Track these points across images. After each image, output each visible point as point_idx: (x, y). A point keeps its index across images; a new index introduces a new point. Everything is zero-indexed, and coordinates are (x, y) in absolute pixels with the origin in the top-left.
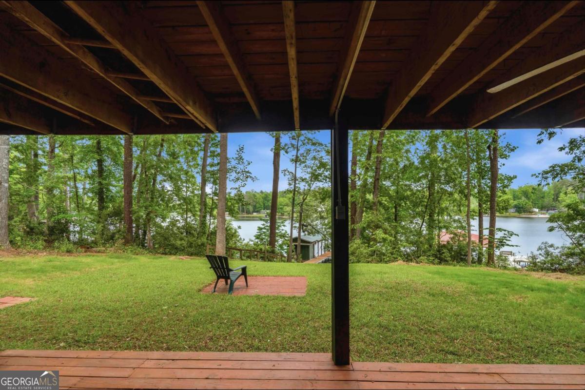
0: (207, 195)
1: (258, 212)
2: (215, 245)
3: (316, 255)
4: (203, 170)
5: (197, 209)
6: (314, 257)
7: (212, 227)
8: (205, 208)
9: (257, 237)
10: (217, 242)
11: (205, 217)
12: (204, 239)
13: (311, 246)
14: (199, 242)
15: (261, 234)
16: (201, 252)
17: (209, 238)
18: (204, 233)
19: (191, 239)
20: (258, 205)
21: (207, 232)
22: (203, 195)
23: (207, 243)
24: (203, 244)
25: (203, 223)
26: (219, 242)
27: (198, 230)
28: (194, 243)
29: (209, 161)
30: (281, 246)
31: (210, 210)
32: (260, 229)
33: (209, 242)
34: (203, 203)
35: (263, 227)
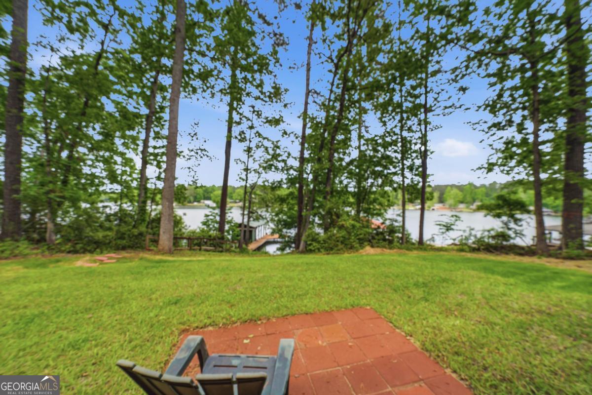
0: (148, 179)
1: (199, 202)
2: (159, 235)
3: (257, 238)
4: (144, 152)
5: (136, 194)
6: (255, 240)
7: (153, 214)
8: (146, 193)
9: (204, 223)
10: (161, 233)
11: (145, 202)
12: (143, 228)
13: (253, 230)
14: (136, 232)
15: (208, 221)
16: (137, 244)
17: (150, 226)
18: (144, 220)
19: (124, 228)
20: (198, 196)
21: (147, 219)
22: (143, 179)
23: (147, 232)
24: (141, 234)
25: (142, 210)
26: (164, 232)
27: (136, 217)
28: (129, 233)
29: (152, 143)
30: (228, 232)
31: (151, 196)
32: (207, 216)
33: (150, 231)
34: (143, 187)
35: (210, 214)
